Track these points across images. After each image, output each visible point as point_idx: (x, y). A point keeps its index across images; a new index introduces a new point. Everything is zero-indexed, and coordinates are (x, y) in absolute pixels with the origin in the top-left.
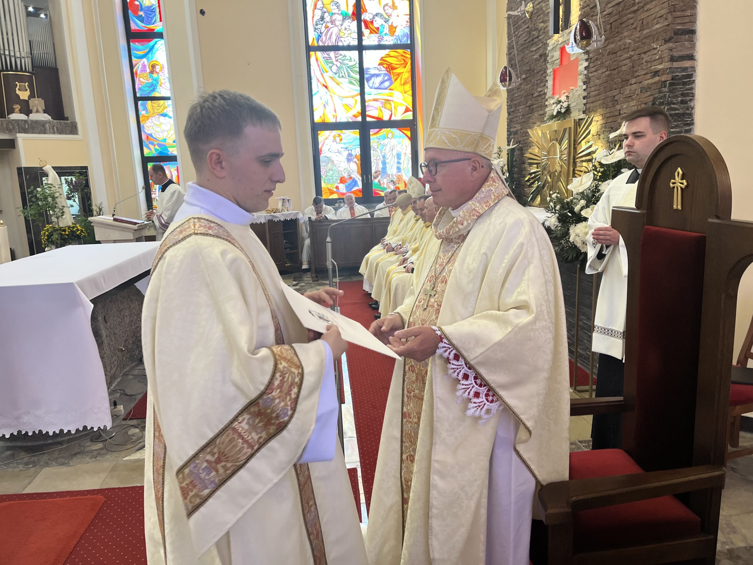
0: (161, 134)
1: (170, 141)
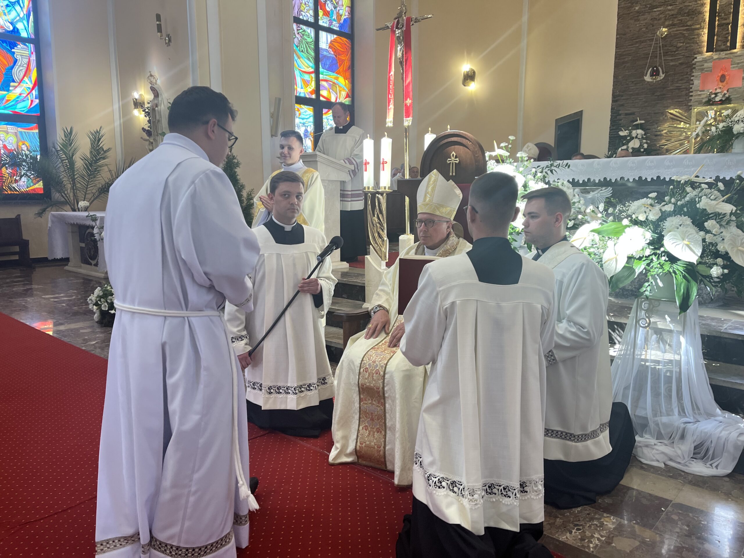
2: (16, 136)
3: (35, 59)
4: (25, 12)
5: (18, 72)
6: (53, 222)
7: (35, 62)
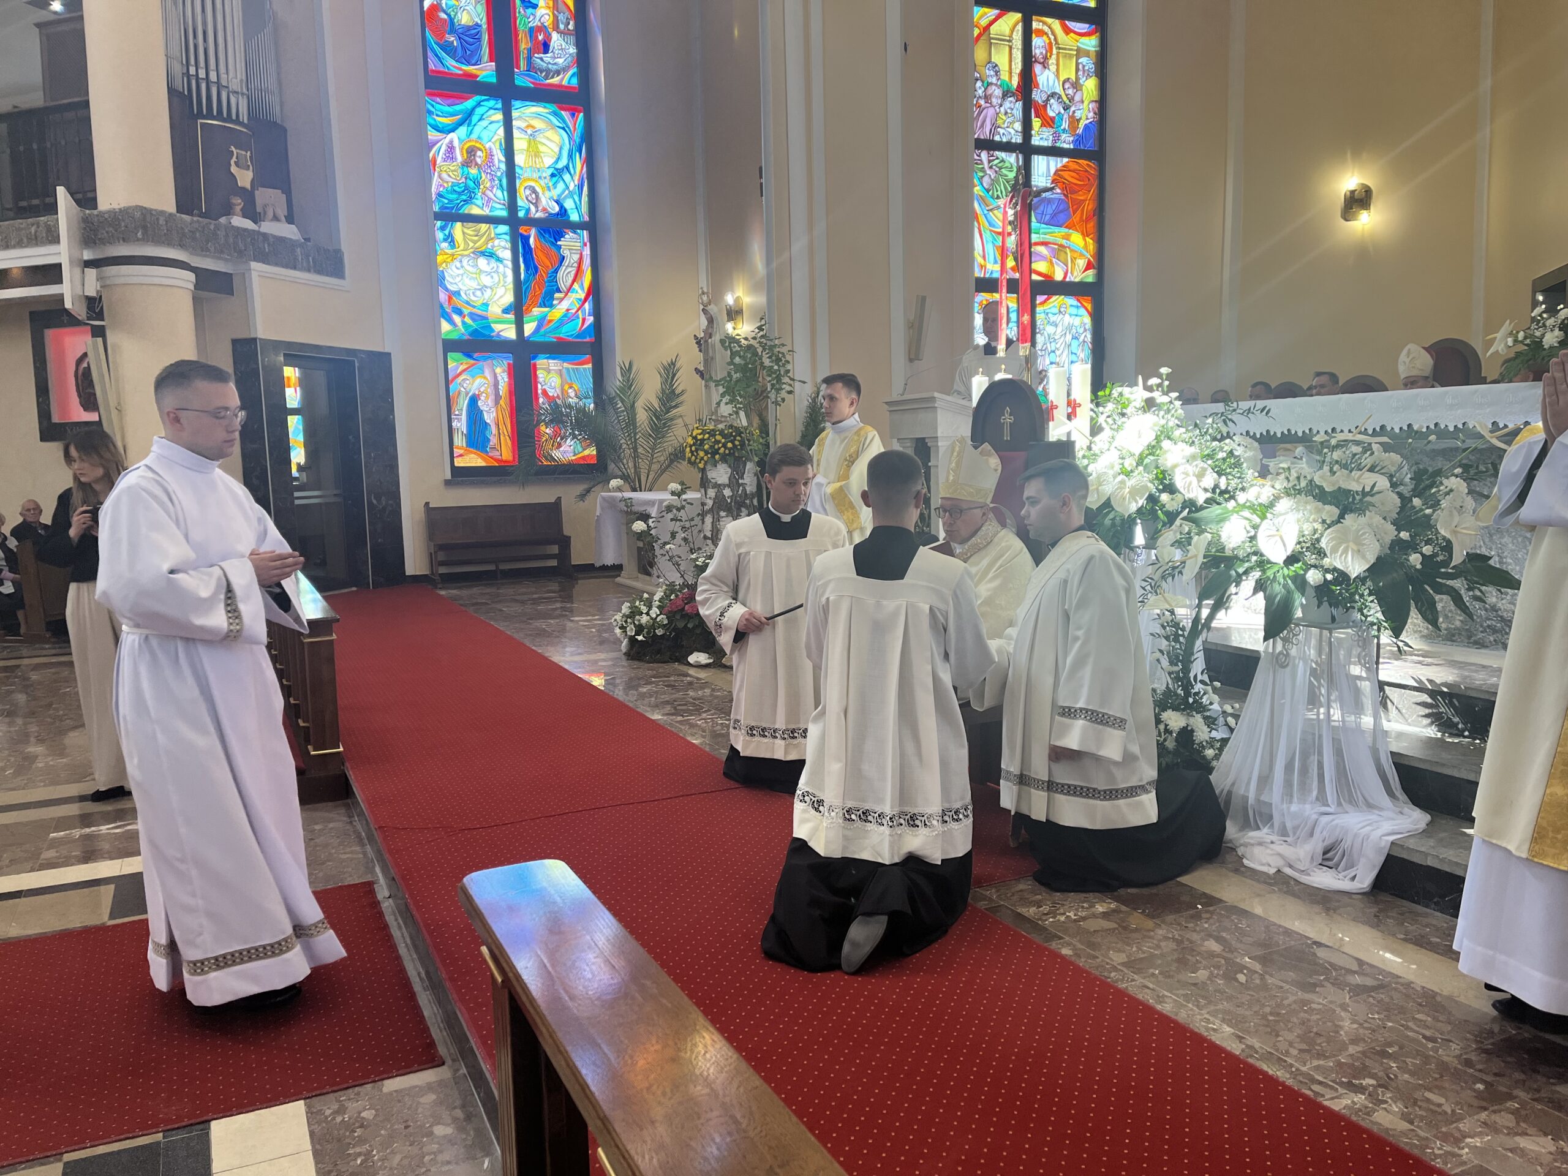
0: (478, 293)
1: (495, 310)
2: (561, 376)
3: (589, 253)
4: (576, 183)
5: (565, 276)
6: (602, 509)
7: (589, 257)
